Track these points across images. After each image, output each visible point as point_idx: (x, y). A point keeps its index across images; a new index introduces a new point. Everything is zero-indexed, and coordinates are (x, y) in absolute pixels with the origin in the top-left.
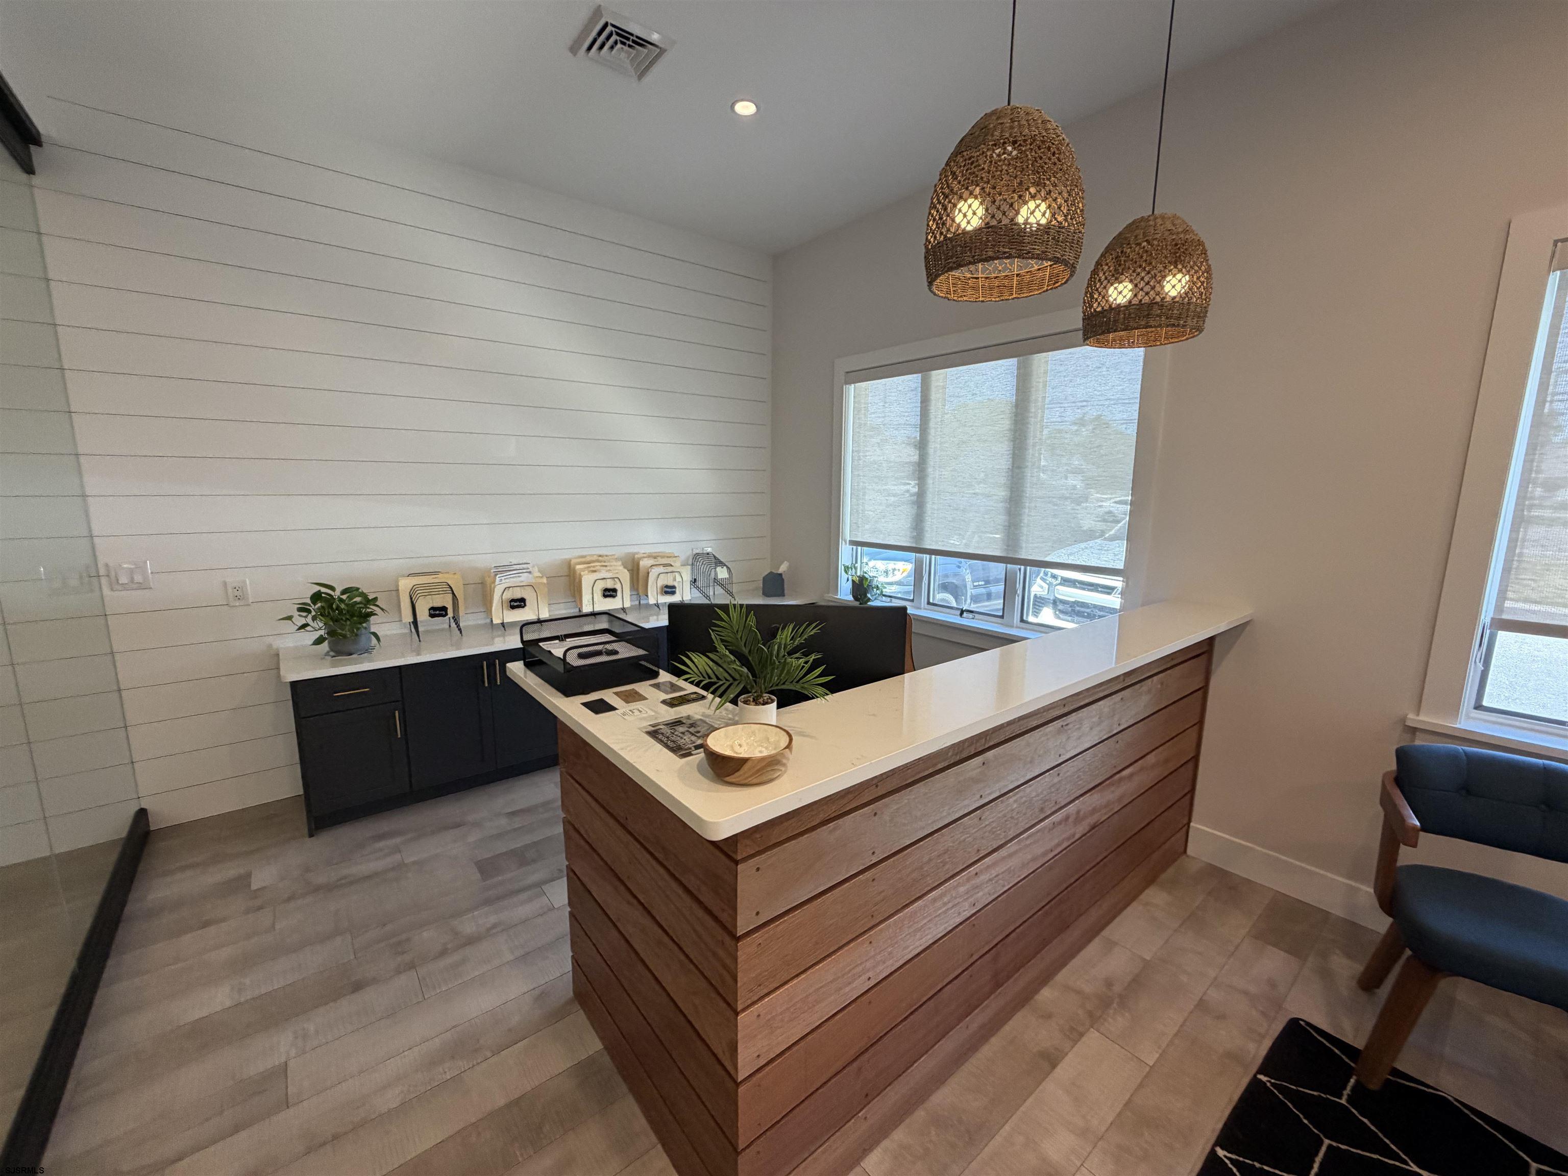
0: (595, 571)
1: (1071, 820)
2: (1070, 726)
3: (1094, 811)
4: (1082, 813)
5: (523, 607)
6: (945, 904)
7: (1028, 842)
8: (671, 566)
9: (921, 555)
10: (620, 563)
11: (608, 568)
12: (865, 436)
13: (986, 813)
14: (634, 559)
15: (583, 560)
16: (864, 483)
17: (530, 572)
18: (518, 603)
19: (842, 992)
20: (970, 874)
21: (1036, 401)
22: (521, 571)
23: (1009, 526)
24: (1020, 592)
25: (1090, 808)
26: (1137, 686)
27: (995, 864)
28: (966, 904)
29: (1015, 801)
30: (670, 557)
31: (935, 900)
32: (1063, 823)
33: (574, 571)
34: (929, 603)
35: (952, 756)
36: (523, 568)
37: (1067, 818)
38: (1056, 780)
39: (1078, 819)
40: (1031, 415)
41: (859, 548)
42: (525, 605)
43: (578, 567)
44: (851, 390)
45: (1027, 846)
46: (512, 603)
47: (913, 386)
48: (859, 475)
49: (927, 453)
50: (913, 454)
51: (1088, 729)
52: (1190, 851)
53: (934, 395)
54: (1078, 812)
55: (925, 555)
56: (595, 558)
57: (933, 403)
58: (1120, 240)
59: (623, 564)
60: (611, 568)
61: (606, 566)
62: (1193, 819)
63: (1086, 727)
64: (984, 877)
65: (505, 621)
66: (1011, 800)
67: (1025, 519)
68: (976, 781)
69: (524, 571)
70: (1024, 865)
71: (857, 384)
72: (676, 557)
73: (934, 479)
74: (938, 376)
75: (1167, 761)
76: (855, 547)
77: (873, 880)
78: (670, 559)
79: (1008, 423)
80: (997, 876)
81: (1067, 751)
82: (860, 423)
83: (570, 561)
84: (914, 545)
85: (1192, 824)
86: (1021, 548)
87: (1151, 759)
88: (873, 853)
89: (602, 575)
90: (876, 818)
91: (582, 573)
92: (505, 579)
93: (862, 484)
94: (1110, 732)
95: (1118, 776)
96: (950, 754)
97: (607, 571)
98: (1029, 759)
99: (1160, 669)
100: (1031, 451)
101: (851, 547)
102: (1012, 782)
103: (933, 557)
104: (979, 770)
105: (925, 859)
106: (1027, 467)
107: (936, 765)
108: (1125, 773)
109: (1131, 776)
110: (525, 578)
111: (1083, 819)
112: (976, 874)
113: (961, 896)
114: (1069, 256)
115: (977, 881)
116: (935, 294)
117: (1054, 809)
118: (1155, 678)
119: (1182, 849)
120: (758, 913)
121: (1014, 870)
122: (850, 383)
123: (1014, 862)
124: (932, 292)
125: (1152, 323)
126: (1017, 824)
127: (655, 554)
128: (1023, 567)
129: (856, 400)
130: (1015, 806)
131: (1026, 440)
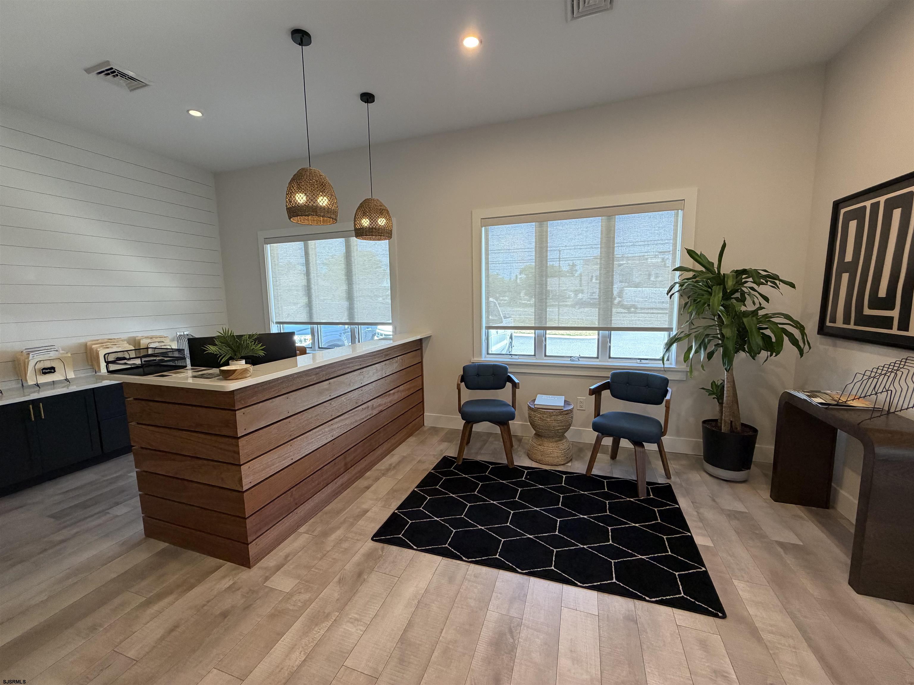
0: (108, 348)
1: (370, 408)
2: (364, 373)
3: (380, 405)
4: (374, 406)
5: (54, 372)
6: (320, 434)
7: (352, 415)
8: (163, 342)
9: (313, 325)
10: (126, 342)
11: (118, 345)
12: (278, 270)
13: (333, 402)
14: (135, 340)
15: (97, 342)
16: (280, 293)
17: (57, 351)
18: (49, 370)
19: (281, 463)
20: (329, 424)
21: (354, 257)
22: (49, 350)
23: (350, 309)
24: (357, 337)
25: (378, 404)
26: (391, 360)
27: (339, 422)
28: (329, 436)
29: (345, 399)
30: (162, 337)
31: (316, 432)
32: (367, 409)
33: (91, 349)
34: (319, 348)
35: (316, 380)
36: (49, 348)
37: (368, 407)
38: (361, 392)
39: (373, 408)
40: (352, 262)
41: (281, 325)
42: (55, 371)
43: (93, 346)
44: (268, 248)
45: (352, 416)
46: (44, 371)
47: (300, 247)
48: (277, 289)
49: (310, 278)
50: (303, 278)
51: (372, 374)
52: (425, 425)
53: (311, 252)
54: (373, 405)
55: (315, 325)
56: (106, 340)
57: (310, 255)
58: (361, 206)
59: (128, 343)
60: (120, 345)
61: (116, 344)
62: (425, 412)
63: (371, 373)
64: (335, 426)
65: (38, 383)
66: (343, 398)
67: (356, 306)
68: (327, 390)
69: (52, 350)
70: (351, 423)
71: (271, 245)
72: (166, 337)
73: (315, 290)
74: (311, 243)
75: (409, 389)
76: (279, 325)
77: (289, 422)
78: (162, 338)
79: (343, 265)
80: (341, 426)
81: (364, 382)
82: (275, 263)
83: (87, 343)
84: (309, 321)
85: (425, 414)
86: (355, 318)
87: (401, 388)
88: (288, 412)
89: (114, 349)
90: (288, 400)
91: (98, 349)
92: (37, 356)
93: (279, 293)
94: (382, 376)
95: (388, 393)
96: (315, 379)
97: (117, 347)
98: (348, 384)
99: (400, 354)
100: (354, 277)
101: (277, 325)
102: (342, 392)
103: (319, 326)
104: (327, 386)
105: (310, 417)
106: (353, 284)
107: (310, 382)
108: (391, 392)
109: (394, 393)
110: (53, 354)
111: (375, 408)
112: (332, 424)
113: (326, 432)
114: (334, 217)
115: (332, 427)
116: (292, 222)
117: (362, 403)
118: (399, 358)
119: (422, 424)
120: (245, 429)
121: (348, 425)
122: (268, 244)
123: (347, 422)
124: (291, 221)
125: (374, 234)
126: (346, 408)
127: (151, 337)
128: (357, 326)
129: (272, 252)
130: (345, 400)
131: (352, 272)
